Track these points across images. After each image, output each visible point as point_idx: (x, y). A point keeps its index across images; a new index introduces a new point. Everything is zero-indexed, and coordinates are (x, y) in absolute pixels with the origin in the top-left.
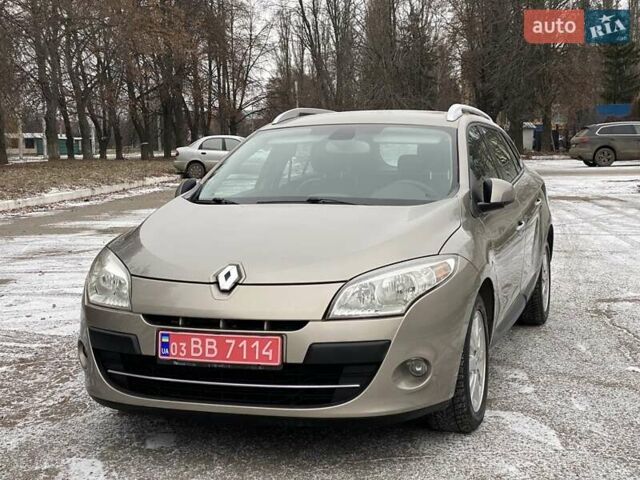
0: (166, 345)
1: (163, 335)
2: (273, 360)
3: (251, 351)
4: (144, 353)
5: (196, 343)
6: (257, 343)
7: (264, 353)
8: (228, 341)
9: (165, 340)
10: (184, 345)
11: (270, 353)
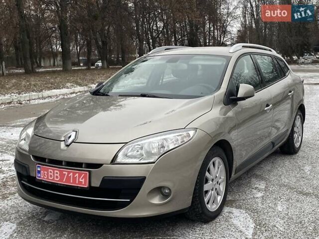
0: (39, 172)
1: (38, 167)
2: (85, 184)
3: (74, 179)
4: (31, 175)
5: (51, 172)
6: (77, 175)
7: (80, 180)
8: (64, 173)
9: (39, 169)
10: (46, 172)
11: (83, 181)
